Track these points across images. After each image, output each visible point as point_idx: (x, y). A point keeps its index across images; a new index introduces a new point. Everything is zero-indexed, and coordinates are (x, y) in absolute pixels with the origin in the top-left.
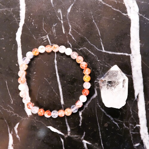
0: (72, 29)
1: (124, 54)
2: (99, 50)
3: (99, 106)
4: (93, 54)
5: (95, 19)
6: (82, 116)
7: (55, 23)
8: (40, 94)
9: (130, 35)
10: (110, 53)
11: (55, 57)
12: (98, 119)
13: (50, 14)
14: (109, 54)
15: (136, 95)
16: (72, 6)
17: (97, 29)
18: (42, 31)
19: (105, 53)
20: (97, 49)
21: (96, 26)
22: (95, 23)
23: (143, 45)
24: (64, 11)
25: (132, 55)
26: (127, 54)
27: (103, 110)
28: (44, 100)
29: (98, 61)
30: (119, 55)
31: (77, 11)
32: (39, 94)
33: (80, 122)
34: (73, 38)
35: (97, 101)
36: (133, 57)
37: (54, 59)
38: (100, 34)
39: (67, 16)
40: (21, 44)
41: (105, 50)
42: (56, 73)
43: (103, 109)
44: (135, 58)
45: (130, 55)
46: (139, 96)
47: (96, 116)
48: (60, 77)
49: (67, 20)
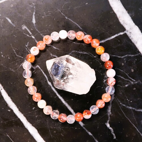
1: (119, 34)
3: (123, 105)
4: (85, 53)
5: (66, 15)
6: (111, 126)
7: (27, 43)
8: (52, 128)
9: (113, 11)
11: (46, 79)
12: (130, 120)
13: (16, 35)
16: (35, 15)
17: (75, 24)
18: (17, 59)
21: (72, 21)
22: (70, 19)
23: (133, 13)
24: (29, 24)
25: (128, 31)
26: (122, 33)
27: (131, 108)
28: (60, 133)
29: (94, 58)
30: (114, 38)
31: (43, 17)
32: (51, 129)
33: (112, 135)
34: (55, 48)
35: (118, 101)
36: (130, 33)
37: (46, 82)
38: (81, 28)
39: (35, 28)
40: (2, 85)
42: (56, 95)
43: (129, 106)
44: (132, 33)
45: (125, 32)
47: (126, 118)
48: (63, 98)
49: (37, 32)
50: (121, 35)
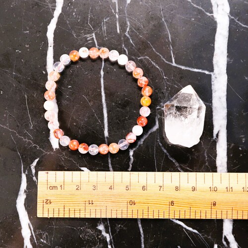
0: (130, 29)
1: (203, 71)
2: (167, 62)
3: (160, 143)
4: (158, 67)
5: (165, 17)
6: (133, 156)
7: (107, 17)
8: (75, 118)
9: (214, 44)
10: (183, 68)
11: (101, 66)
12: (157, 162)
13: (101, 2)
14: (181, 69)
15: (215, 132)
17: (167, 32)
18: (86, 27)
19: (176, 67)
20: (164, 60)
21: (167, 27)
22: (165, 23)
23: (232, 60)
25: (214, 74)
26: (207, 72)
27: (165, 151)
28: (79, 128)
29: (163, 78)
30: (195, 72)
31: (141, 3)
32: (72, 118)
33: (129, 165)
34: (131, 42)
35: (157, 136)
36: (216, 78)
37: (100, 69)
38: (170, 39)
39: (125, 9)
40: (54, 43)
41: (175, 63)
42: (101, 89)
43: (165, 149)
44: (218, 79)
45: (211, 73)
46: (220, 134)
47: (154, 158)
48: (106, 96)
49: (125, 14)
50: (205, 74)
